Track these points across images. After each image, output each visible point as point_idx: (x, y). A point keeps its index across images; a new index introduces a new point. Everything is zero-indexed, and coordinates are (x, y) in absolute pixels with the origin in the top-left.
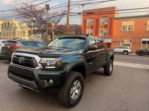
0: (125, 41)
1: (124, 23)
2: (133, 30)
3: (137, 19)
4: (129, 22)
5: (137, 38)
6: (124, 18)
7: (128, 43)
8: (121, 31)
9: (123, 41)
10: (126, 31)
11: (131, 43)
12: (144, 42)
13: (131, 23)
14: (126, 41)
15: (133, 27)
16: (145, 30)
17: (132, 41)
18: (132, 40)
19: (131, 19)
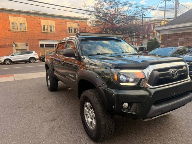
0: (19, 44)
1: (12, 19)
2: (27, 30)
3: (29, 16)
4: (18, 18)
5: (33, 40)
6: (10, 11)
7: (25, 47)
8: (9, 30)
9: (16, 45)
10: (17, 30)
11: (28, 47)
12: (42, 46)
13: (22, 20)
14: (21, 45)
15: (26, 27)
16: (40, 31)
17: (28, 45)
18: (28, 43)
19: (21, 14)
